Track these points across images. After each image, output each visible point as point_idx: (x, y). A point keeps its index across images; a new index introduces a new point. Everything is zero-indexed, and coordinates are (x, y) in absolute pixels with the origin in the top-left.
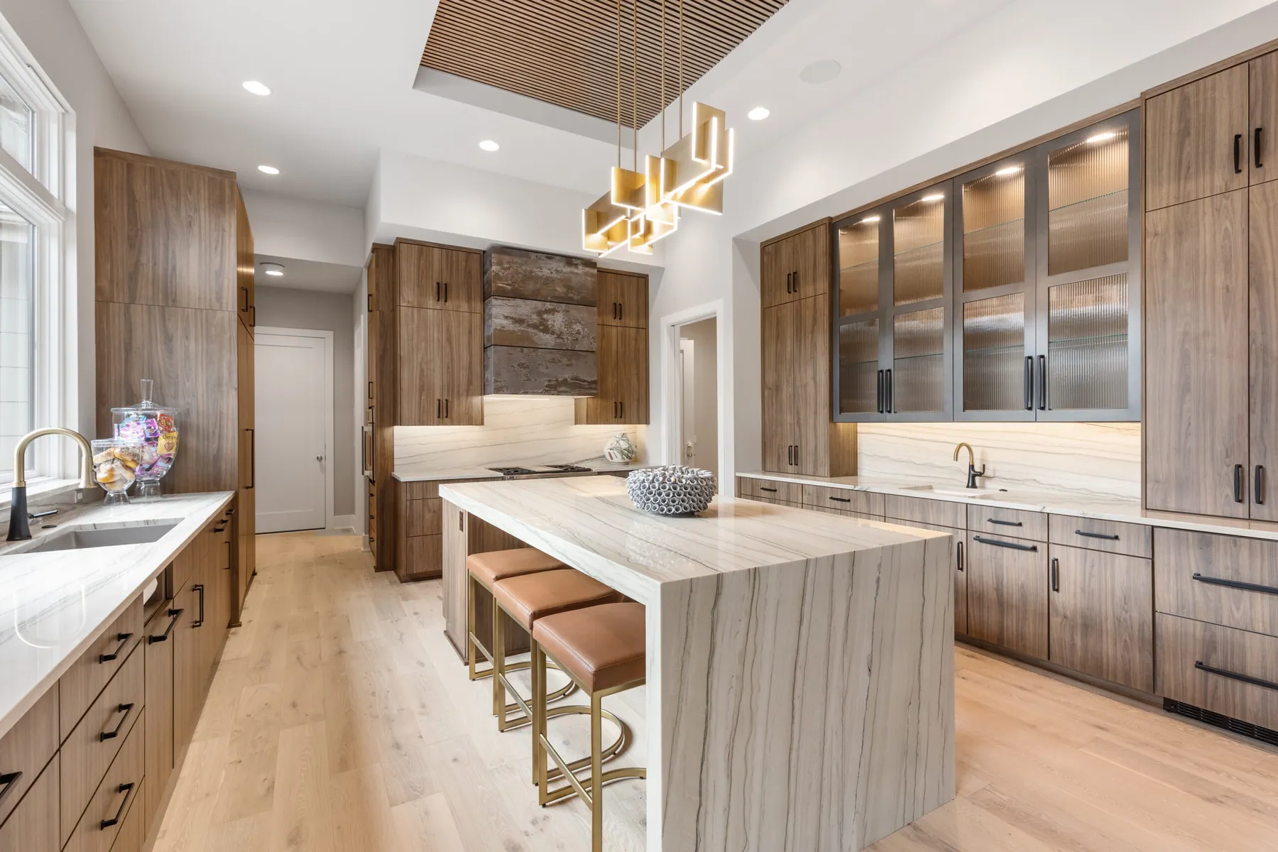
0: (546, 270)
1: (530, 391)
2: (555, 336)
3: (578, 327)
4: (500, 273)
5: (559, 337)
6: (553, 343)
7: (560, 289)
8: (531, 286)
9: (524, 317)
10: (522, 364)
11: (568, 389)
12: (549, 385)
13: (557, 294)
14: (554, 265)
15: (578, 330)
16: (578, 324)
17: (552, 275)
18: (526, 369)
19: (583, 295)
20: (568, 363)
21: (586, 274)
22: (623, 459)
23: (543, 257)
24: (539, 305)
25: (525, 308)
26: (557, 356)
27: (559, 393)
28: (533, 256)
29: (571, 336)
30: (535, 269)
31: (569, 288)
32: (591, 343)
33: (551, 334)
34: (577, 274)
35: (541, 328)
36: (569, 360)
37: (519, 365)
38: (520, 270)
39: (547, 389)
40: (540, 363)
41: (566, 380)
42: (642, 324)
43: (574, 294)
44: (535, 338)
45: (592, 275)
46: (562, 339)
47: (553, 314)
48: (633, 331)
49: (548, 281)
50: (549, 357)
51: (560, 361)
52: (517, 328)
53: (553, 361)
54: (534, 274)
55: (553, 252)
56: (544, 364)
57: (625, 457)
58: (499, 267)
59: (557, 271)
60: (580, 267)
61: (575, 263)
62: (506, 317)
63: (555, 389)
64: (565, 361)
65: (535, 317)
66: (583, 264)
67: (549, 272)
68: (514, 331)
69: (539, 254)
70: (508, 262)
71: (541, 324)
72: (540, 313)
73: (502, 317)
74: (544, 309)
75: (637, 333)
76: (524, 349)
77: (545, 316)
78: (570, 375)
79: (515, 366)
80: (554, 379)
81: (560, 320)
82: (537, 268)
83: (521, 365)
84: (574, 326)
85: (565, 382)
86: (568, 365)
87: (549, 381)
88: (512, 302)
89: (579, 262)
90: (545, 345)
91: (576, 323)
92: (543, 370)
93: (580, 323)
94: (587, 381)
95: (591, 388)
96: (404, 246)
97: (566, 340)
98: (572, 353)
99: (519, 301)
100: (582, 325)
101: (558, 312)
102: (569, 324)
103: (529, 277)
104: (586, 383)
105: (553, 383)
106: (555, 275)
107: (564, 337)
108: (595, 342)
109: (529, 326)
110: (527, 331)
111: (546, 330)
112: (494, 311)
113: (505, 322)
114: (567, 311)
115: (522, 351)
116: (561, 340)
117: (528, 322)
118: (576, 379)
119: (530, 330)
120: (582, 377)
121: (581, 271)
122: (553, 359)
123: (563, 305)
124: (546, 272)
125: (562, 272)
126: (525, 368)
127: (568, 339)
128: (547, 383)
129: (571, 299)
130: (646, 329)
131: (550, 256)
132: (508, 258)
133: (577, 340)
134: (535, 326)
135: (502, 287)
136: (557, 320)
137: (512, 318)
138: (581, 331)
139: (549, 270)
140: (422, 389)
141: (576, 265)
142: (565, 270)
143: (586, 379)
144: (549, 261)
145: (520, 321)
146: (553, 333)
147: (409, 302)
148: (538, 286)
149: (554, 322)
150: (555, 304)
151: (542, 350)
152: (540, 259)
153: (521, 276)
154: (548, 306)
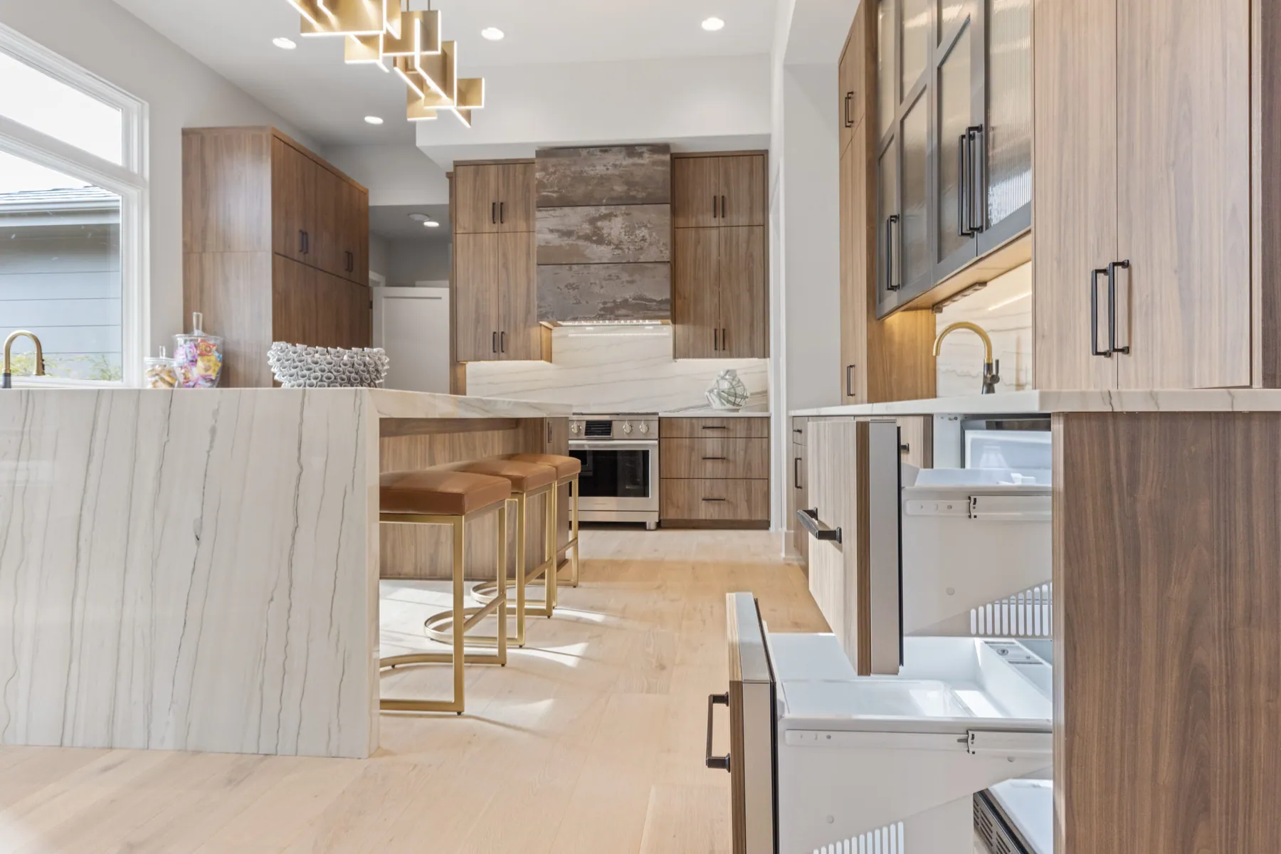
0: (599, 168)
1: (580, 316)
2: (612, 246)
3: (643, 232)
4: (545, 181)
5: (617, 247)
6: (610, 256)
7: (619, 188)
8: (581, 190)
9: (572, 228)
10: (571, 285)
11: (630, 313)
12: (604, 307)
13: (614, 194)
14: (611, 158)
15: (643, 236)
16: (643, 229)
17: (609, 172)
18: (576, 290)
19: (650, 190)
20: (629, 279)
21: (654, 163)
22: (723, 404)
23: (597, 152)
24: (591, 211)
25: (575, 217)
26: (614, 271)
27: (617, 318)
28: (584, 152)
29: (634, 245)
30: (586, 169)
31: (630, 184)
32: (661, 251)
33: (607, 244)
34: (642, 165)
35: (594, 238)
36: (630, 276)
37: (566, 286)
38: (568, 172)
39: (602, 313)
40: (592, 281)
41: (626, 301)
42: (758, 219)
43: (638, 191)
44: (587, 252)
45: (663, 163)
46: (621, 249)
47: (610, 221)
48: (743, 232)
49: (603, 180)
50: (603, 273)
51: (618, 277)
52: (565, 242)
53: (610, 278)
54: (585, 174)
55: (607, 143)
56: (597, 282)
57: (725, 403)
58: (543, 173)
59: (615, 166)
60: (646, 155)
61: (640, 151)
62: (552, 231)
63: (612, 313)
64: (625, 277)
65: (587, 226)
66: (650, 151)
67: (605, 168)
68: (561, 246)
69: (591, 149)
70: (553, 166)
71: (595, 234)
72: (592, 221)
73: (547, 231)
74: (597, 215)
75: (750, 233)
76: (573, 266)
77: (599, 224)
78: (632, 294)
79: (562, 287)
80: (612, 300)
81: (620, 226)
82: (589, 166)
83: (569, 286)
84: (637, 232)
85: (625, 303)
86: (628, 282)
87: (605, 303)
88: (558, 212)
89: (644, 149)
90: (599, 259)
91: (640, 228)
92: (596, 289)
93: (646, 226)
94: (655, 301)
95: (660, 310)
96: (460, 169)
97: (627, 251)
98: (635, 266)
99: (567, 210)
100: (649, 229)
101: (616, 216)
102: (630, 230)
103: (580, 178)
104: (654, 303)
105: (609, 305)
106: (611, 171)
107: (623, 247)
108: (666, 249)
109: (579, 238)
110: (577, 244)
111: (601, 240)
112: (538, 225)
113: (550, 237)
114: (628, 214)
115: (570, 269)
116: (620, 252)
117: (577, 233)
118: (642, 298)
119: (581, 243)
120: (649, 295)
121: (648, 160)
122: (610, 276)
123: (624, 207)
124: (600, 169)
125: (621, 165)
126: (574, 289)
127: (629, 249)
128: (601, 306)
129: (634, 197)
130: (764, 226)
131: (605, 149)
132: (553, 160)
133: (642, 249)
134: (587, 238)
135: (547, 196)
136: (615, 227)
137: (558, 231)
138: (647, 236)
139: (605, 166)
140: (477, 321)
141: (640, 155)
142: (625, 163)
143: (654, 298)
144: (606, 155)
145: (568, 234)
146: (609, 243)
147: (465, 228)
148: (590, 188)
149: (611, 228)
150: (613, 207)
151: (595, 266)
152: (593, 155)
153: (569, 179)
154: (603, 210)
